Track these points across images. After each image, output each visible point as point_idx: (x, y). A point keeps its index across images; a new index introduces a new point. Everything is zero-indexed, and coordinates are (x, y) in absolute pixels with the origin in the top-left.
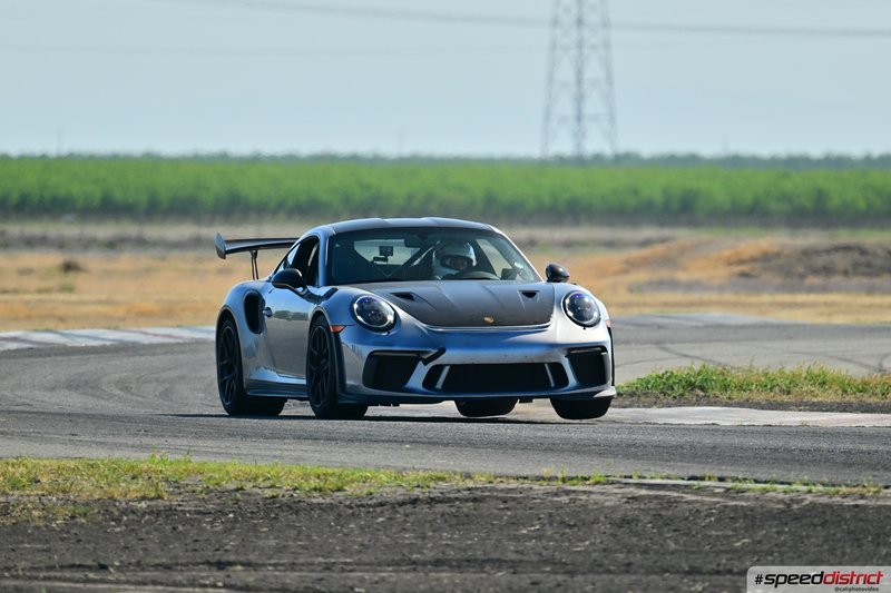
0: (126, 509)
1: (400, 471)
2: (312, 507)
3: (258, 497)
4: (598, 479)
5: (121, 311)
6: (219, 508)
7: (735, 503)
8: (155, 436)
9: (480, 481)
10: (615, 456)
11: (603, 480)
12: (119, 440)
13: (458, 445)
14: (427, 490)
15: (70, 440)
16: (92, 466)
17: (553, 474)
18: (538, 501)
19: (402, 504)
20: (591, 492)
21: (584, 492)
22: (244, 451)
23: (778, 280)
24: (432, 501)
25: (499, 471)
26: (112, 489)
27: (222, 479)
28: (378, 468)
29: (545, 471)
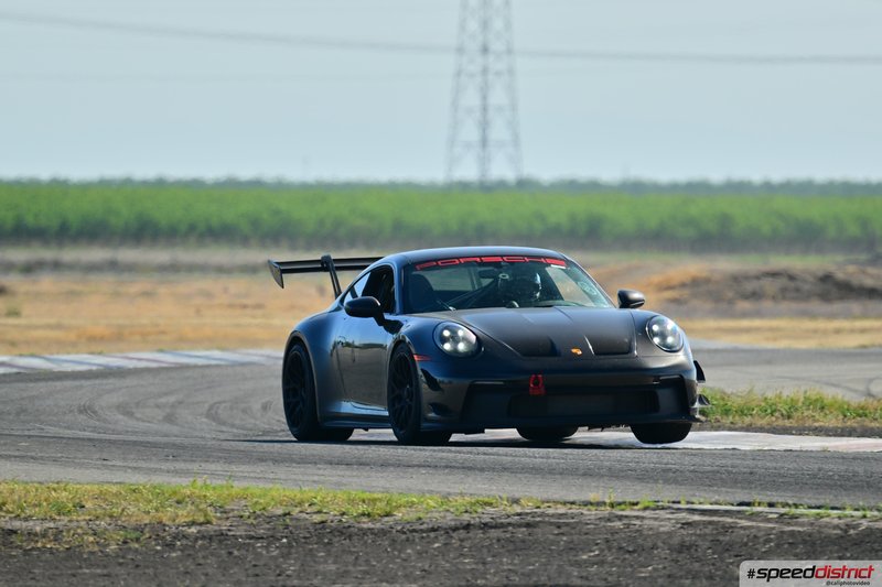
0: (178, 534)
1: (446, 497)
2: (364, 532)
3: (307, 522)
4: (647, 504)
5: (72, 336)
6: (270, 533)
7: (791, 528)
8: (185, 461)
9: (528, 508)
10: (656, 481)
11: (652, 505)
12: (152, 466)
13: (494, 469)
14: (475, 515)
15: (103, 465)
16: (134, 491)
17: (600, 499)
18: (592, 526)
19: (455, 529)
20: (643, 518)
21: (637, 517)
22: (283, 477)
23: (709, 306)
24: (485, 526)
25: (545, 496)
26: (160, 514)
27: (269, 505)
28: (423, 493)
29: (593, 496)
